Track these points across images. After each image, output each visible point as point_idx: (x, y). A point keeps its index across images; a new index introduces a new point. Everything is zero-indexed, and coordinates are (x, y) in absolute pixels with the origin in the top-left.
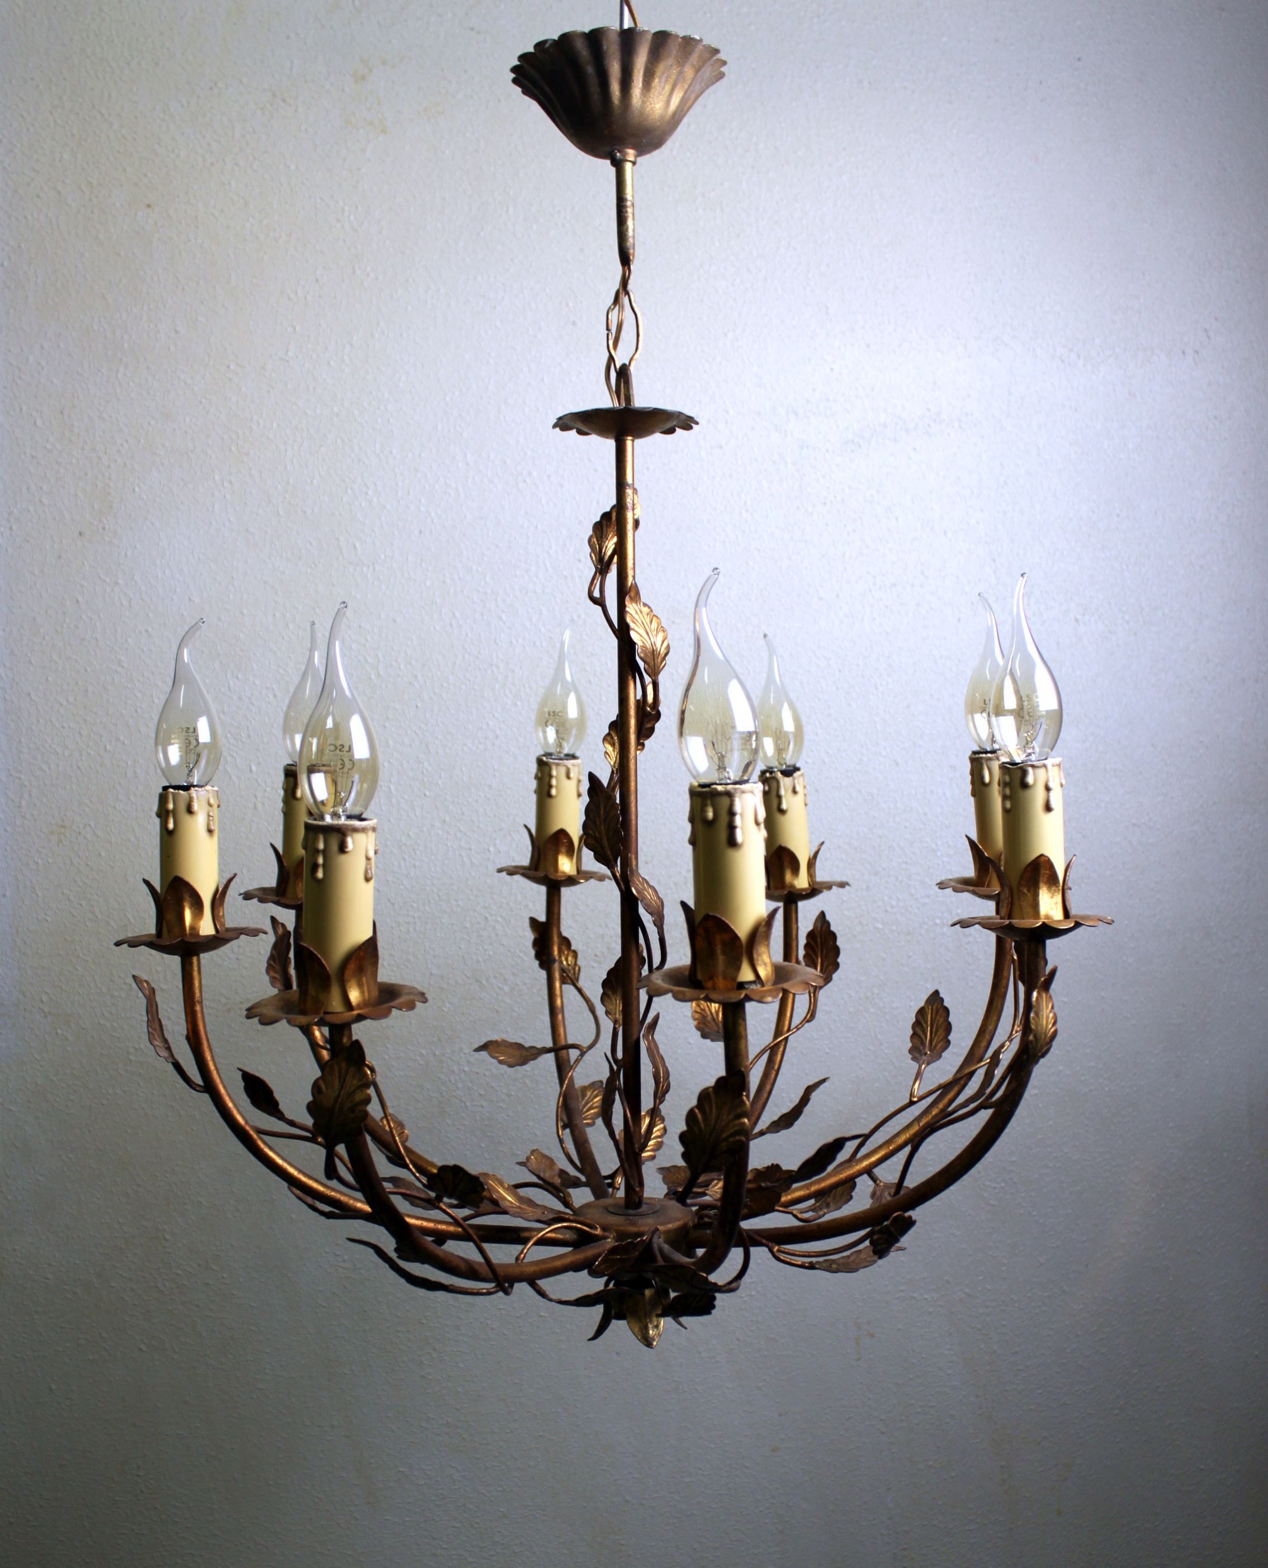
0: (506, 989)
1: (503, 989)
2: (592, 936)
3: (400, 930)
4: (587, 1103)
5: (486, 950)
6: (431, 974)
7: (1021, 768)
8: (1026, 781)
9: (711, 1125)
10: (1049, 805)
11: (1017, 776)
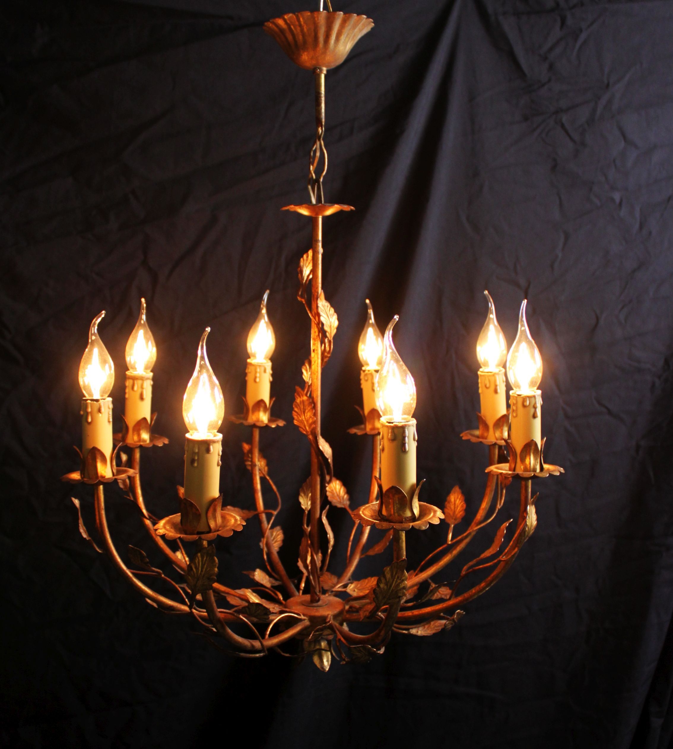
4: (274, 539)
7: (523, 397)
8: (525, 404)
9: (389, 585)
10: (535, 415)
11: (520, 401)
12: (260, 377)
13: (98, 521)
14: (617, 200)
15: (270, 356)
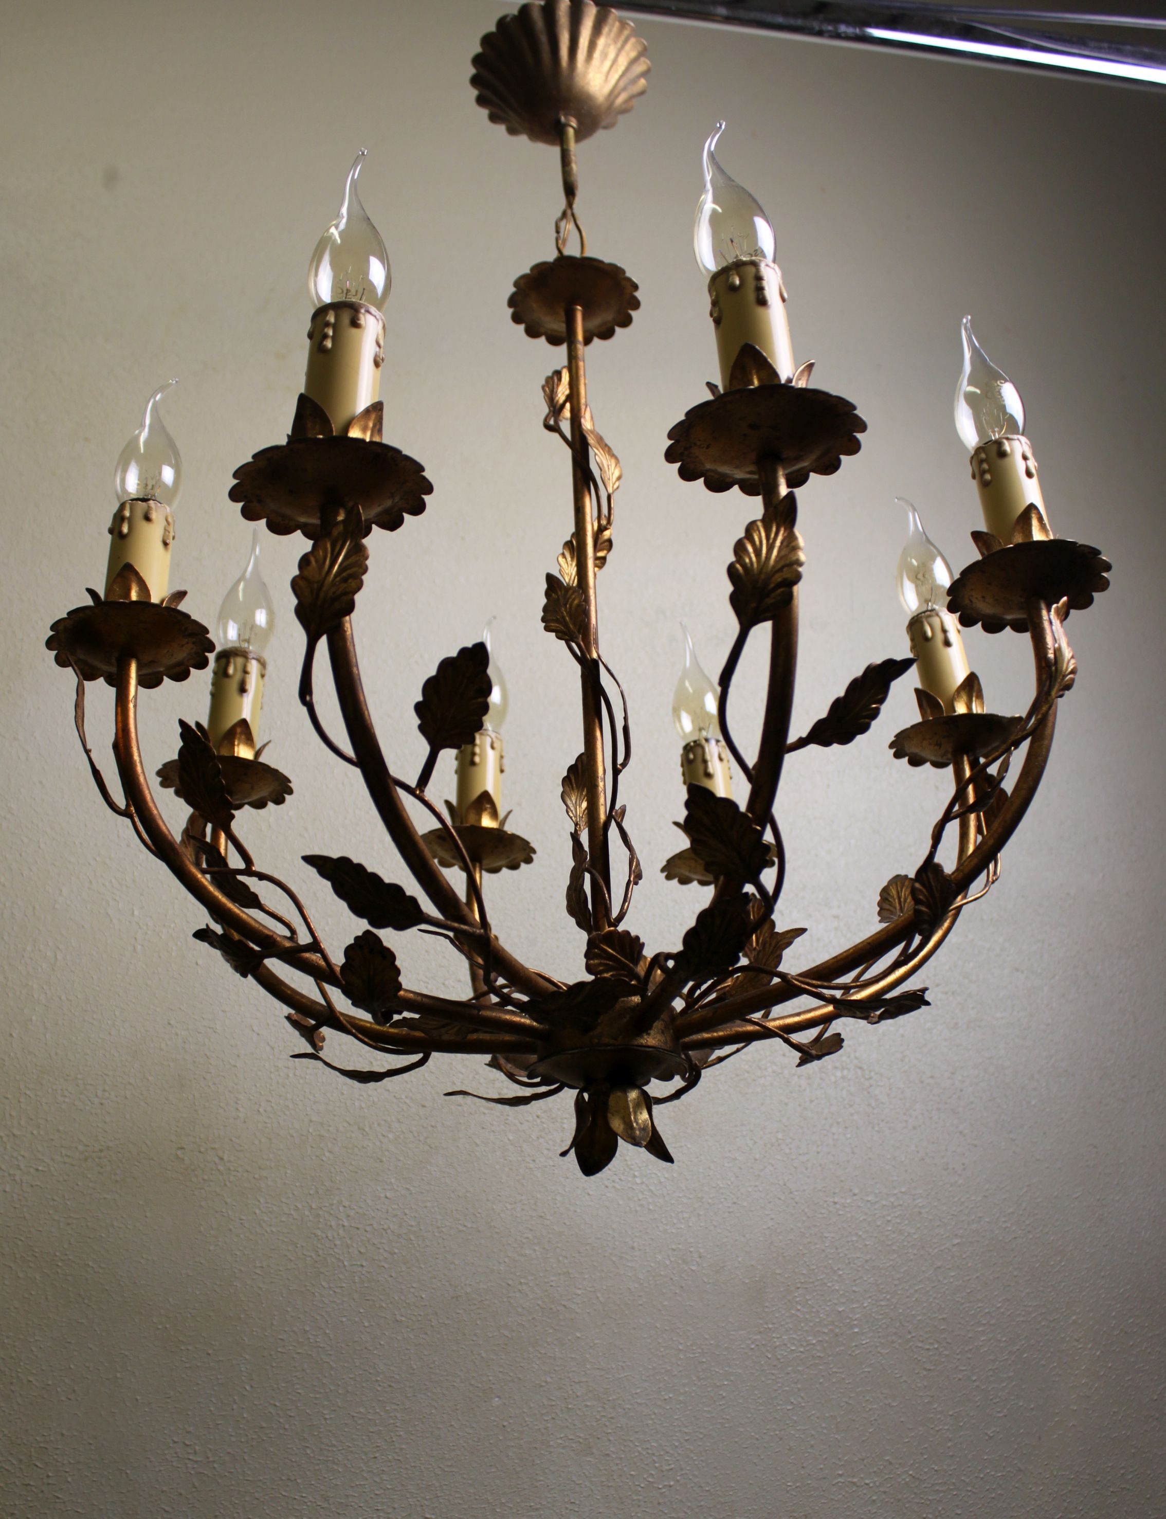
0: (391, 1136)
1: (388, 1137)
2: (482, 1080)
3: (279, 1075)
5: (369, 1096)
6: (311, 1121)
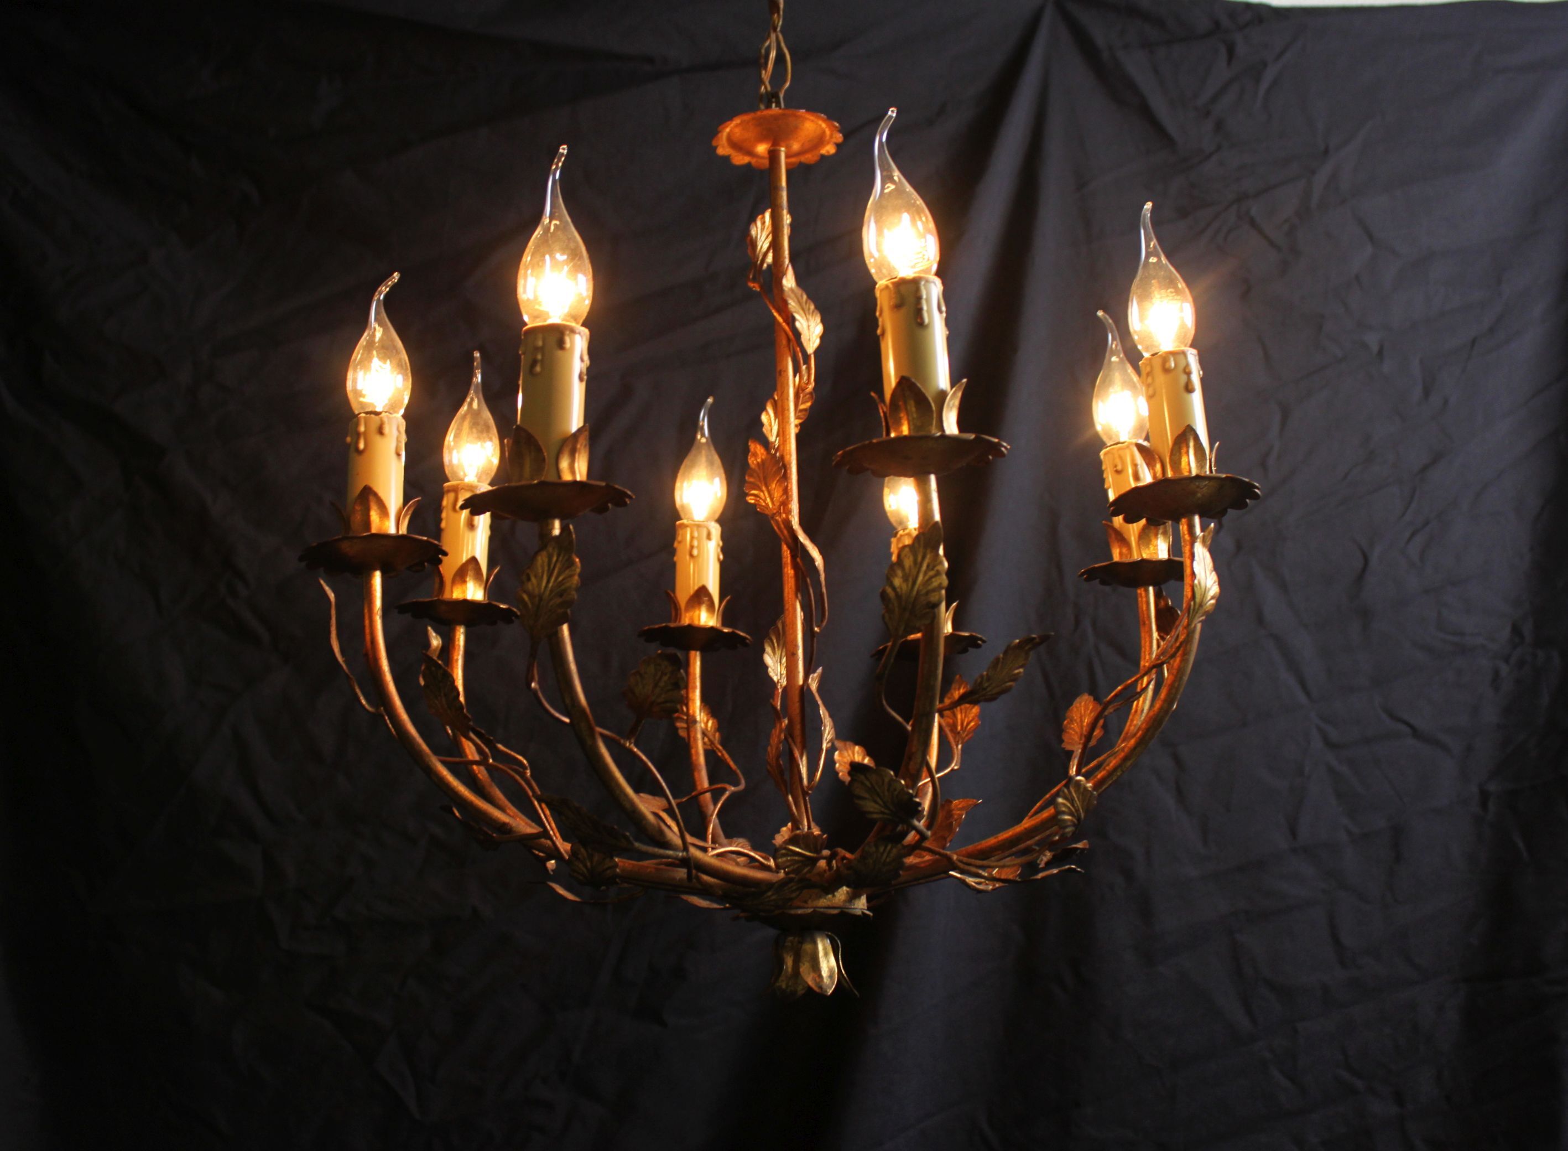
7: (1161, 355)
8: (1167, 366)
9: (911, 580)
10: (1190, 387)
11: (1157, 363)
12: (698, 547)
13: (368, 637)
14: (1375, 349)
15: (717, 516)
